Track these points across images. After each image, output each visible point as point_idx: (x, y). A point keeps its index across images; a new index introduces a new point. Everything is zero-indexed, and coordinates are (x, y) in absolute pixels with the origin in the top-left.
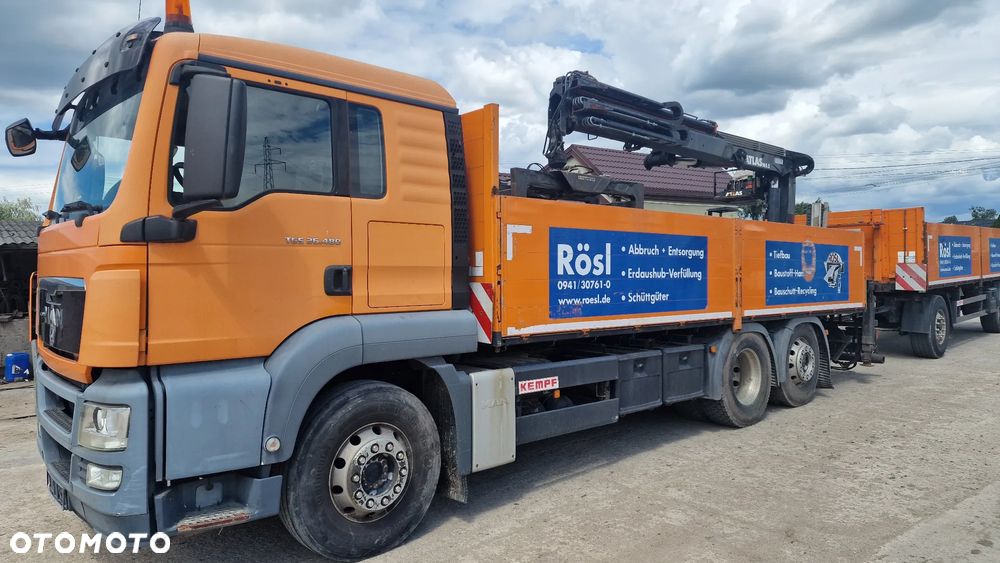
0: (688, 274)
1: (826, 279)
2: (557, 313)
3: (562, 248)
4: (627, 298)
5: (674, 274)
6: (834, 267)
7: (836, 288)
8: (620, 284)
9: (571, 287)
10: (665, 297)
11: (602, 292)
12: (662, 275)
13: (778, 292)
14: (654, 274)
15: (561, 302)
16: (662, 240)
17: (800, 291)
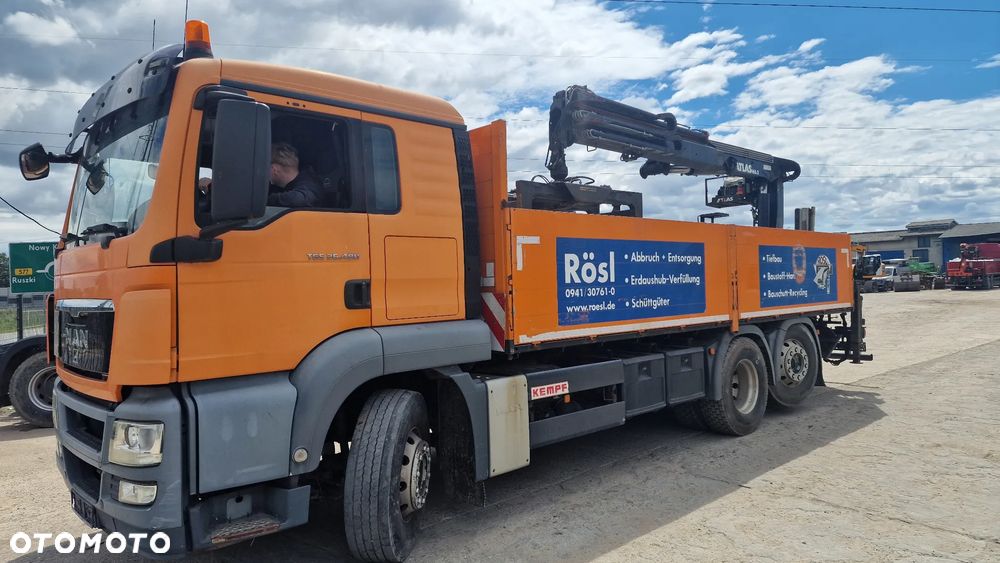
0: (687, 279)
1: (816, 281)
2: (565, 320)
3: (568, 257)
4: (631, 304)
5: (674, 280)
6: (823, 269)
7: (826, 289)
8: (623, 291)
9: (578, 295)
10: (666, 302)
11: (607, 299)
12: (663, 281)
13: (771, 295)
14: (655, 280)
15: (570, 309)
16: (662, 248)
17: (792, 293)
